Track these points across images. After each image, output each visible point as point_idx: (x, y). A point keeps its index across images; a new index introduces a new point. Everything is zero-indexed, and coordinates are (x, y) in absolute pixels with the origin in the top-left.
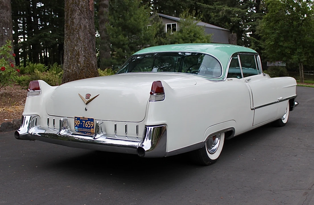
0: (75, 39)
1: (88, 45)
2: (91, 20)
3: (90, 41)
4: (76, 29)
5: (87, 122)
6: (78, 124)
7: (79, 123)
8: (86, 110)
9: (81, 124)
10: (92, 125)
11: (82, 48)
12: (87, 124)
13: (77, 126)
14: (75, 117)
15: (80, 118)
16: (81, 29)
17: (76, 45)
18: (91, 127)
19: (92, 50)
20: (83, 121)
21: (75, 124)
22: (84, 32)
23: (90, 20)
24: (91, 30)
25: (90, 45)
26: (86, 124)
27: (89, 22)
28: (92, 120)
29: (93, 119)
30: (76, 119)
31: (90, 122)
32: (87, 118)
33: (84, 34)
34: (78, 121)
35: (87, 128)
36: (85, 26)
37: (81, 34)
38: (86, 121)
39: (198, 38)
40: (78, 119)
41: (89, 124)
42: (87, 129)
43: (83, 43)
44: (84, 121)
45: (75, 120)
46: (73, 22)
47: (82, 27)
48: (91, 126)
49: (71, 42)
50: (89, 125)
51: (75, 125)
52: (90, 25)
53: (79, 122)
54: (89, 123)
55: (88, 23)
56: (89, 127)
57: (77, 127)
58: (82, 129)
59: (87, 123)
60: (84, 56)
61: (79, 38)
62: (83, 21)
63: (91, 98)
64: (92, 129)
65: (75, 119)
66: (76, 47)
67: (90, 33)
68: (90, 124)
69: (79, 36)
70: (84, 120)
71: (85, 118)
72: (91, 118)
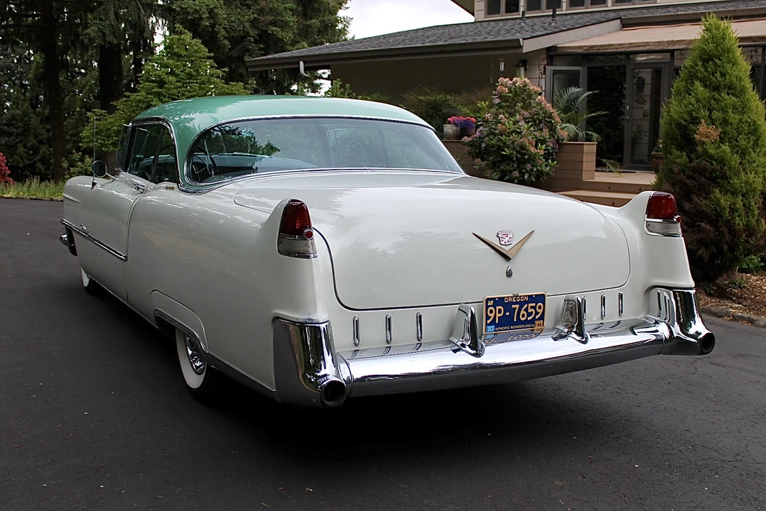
5: (526, 305)
6: (498, 315)
7: (499, 312)
8: (509, 275)
9: (508, 314)
10: (541, 311)
13: (493, 323)
14: (488, 300)
15: (504, 298)
18: (537, 317)
20: (513, 306)
21: (488, 318)
26: (523, 312)
28: (541, 298)
29: (544, 295)
30: (490, 303)
31: (534, 304)
32: (526, 296)
34: (498, 308)
35: (526, 322)
38: (521, 304)
40: (499, 301)
41: (530, 311)
42: (523, 326)
44: (518, 306)
45: (487, 307)
48: (537, 313)
50: (532, 312)
51: (489, 322)
53: (500, 310)
54: (532, 307)
56: (529, 318)
57: (493, 326)
58: (508, 328)
59: (526, 310)
64: (537, 322)
65: (487, 303)
68: (533, 310)
70: (516, 303)
71: (520, 296)
72: (536, 295)
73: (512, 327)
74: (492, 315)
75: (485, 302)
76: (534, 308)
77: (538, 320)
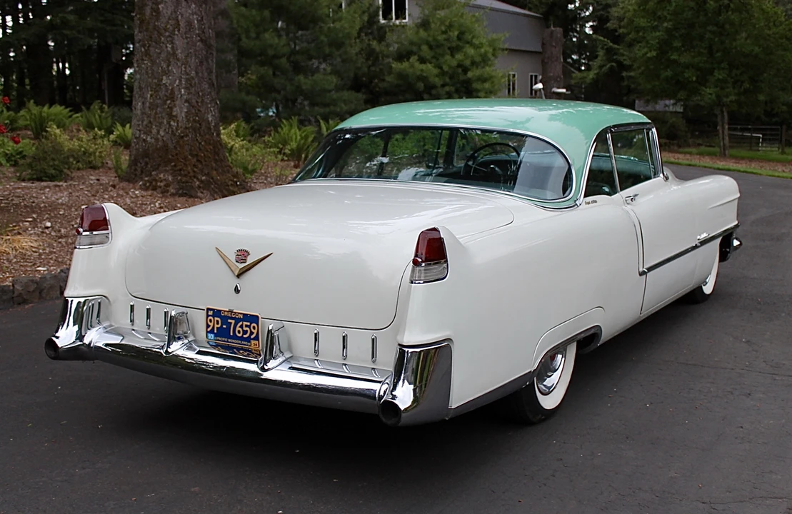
0: (163, 55)
1: (197, 73)
2: (204, 6)
3: (201, 62)
4: (166, 30)
5: (241, 323)
6: (216, 326)
7: (218, 323)
8: (237, 290)
9: (224, 326)
10: (255, 331)
11: (180, 81)
12: (241, 329)
13: (212, 331)
14: (208, 309)
15: (220, 311)
16: (179, 30)
17: (167, 73)
18: (252, 337)
19: (207, 86)
20: (229, 321)
21: (208, 326)
22: (187, 38)
23: (201, 6)
24: (203, 32)
25: (202, 73)
26: (238, 328)
27: (201, 11)
28: (254, 319)
29: (257, 317)
30: (211, 313)
31: (249, 324)
32: (241, 314)
33: (188, 43)
34: (216, 319)
35: (242, 338)
36: (190, 24)
37: (179, 42)
38: (238, 321)
39: (468, 43)
40: (217, 313)
41: (245, 329)
42: (239, 342)
43: (185, 68)
44: (233, 321)
45: (208, 316)
46: (157, 11)
47: (182, 24)
48: (252, 333)
49: (153, 62)
50: (247, 331)
51: (209, 329)
52: (202, 18)
53: (218, 321)
54: (246, 326)
55: (196, 13)
56: (245, 336)
57: (212, 335)
58: (226, 340)
59: (241, 327)
60: (187, 101)
61: (174, 54)
62: (183, 10)
63: (250, 261)
64: (253, 342)
65: (207, 312)
66: (164, 78)
67: (201, 40)
68: (248, 329)
69: (172, 48)
70: (232, 318)
71: (235, 313)
72: (251, 315)
73: (229, 340)
74: (211, 324)
75: (205, 311)
76: (249, 326)
77: (253, 339)
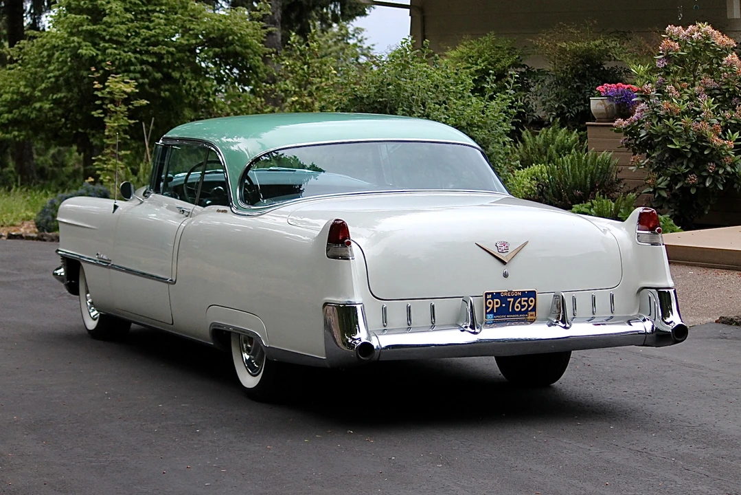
5: (520, 299)
6: (496, 306)
8: (506, 275)
9: (504, 305)
10: (532, 304)
12: (519, 305)
13: (492, 312)
15: (500, 293)
18: (529, 309)
20: (508, 300)
21: (487, 308)
28: (532, 294)
29: (535, 292)
30: (489, 296)
31: (526, 299)
32: (519, 292)
34: (495, 300)
35: (520, 312)
38: (516, 298)
40: (496, 295)
42: (518, 315)
44: (512, 300)
45: (486, 299)
48: (529, 306)
50: (525, 305)
51: (488, 311)
53: (497, 302)
54: (524, 301)
56: (523, 310)
57: (492, 315)
58: (505, 316)
64: (530, 313)
68: (525, 303)
70: (511, 297)
71: (514, 292)
72: (528, 291)
73: (508, 316)
74: (491, 306)
75: (484, 296)
77: (531, 311)
